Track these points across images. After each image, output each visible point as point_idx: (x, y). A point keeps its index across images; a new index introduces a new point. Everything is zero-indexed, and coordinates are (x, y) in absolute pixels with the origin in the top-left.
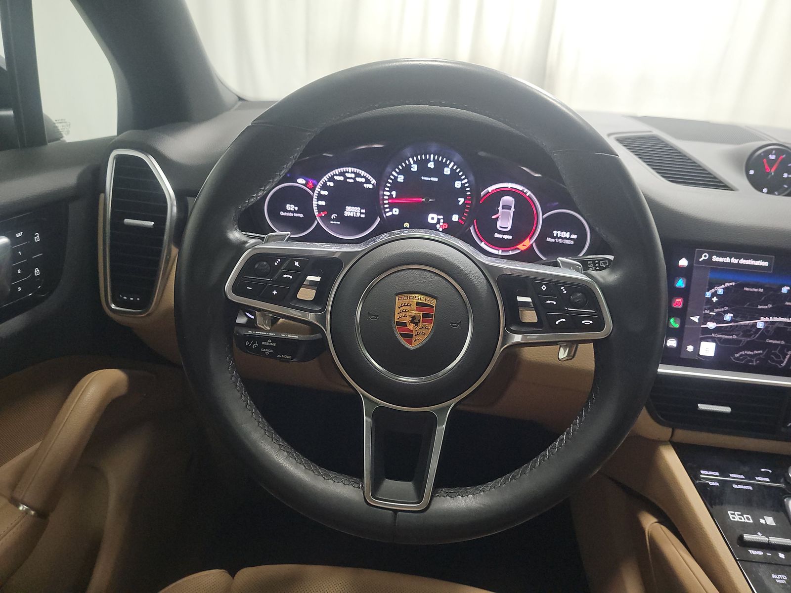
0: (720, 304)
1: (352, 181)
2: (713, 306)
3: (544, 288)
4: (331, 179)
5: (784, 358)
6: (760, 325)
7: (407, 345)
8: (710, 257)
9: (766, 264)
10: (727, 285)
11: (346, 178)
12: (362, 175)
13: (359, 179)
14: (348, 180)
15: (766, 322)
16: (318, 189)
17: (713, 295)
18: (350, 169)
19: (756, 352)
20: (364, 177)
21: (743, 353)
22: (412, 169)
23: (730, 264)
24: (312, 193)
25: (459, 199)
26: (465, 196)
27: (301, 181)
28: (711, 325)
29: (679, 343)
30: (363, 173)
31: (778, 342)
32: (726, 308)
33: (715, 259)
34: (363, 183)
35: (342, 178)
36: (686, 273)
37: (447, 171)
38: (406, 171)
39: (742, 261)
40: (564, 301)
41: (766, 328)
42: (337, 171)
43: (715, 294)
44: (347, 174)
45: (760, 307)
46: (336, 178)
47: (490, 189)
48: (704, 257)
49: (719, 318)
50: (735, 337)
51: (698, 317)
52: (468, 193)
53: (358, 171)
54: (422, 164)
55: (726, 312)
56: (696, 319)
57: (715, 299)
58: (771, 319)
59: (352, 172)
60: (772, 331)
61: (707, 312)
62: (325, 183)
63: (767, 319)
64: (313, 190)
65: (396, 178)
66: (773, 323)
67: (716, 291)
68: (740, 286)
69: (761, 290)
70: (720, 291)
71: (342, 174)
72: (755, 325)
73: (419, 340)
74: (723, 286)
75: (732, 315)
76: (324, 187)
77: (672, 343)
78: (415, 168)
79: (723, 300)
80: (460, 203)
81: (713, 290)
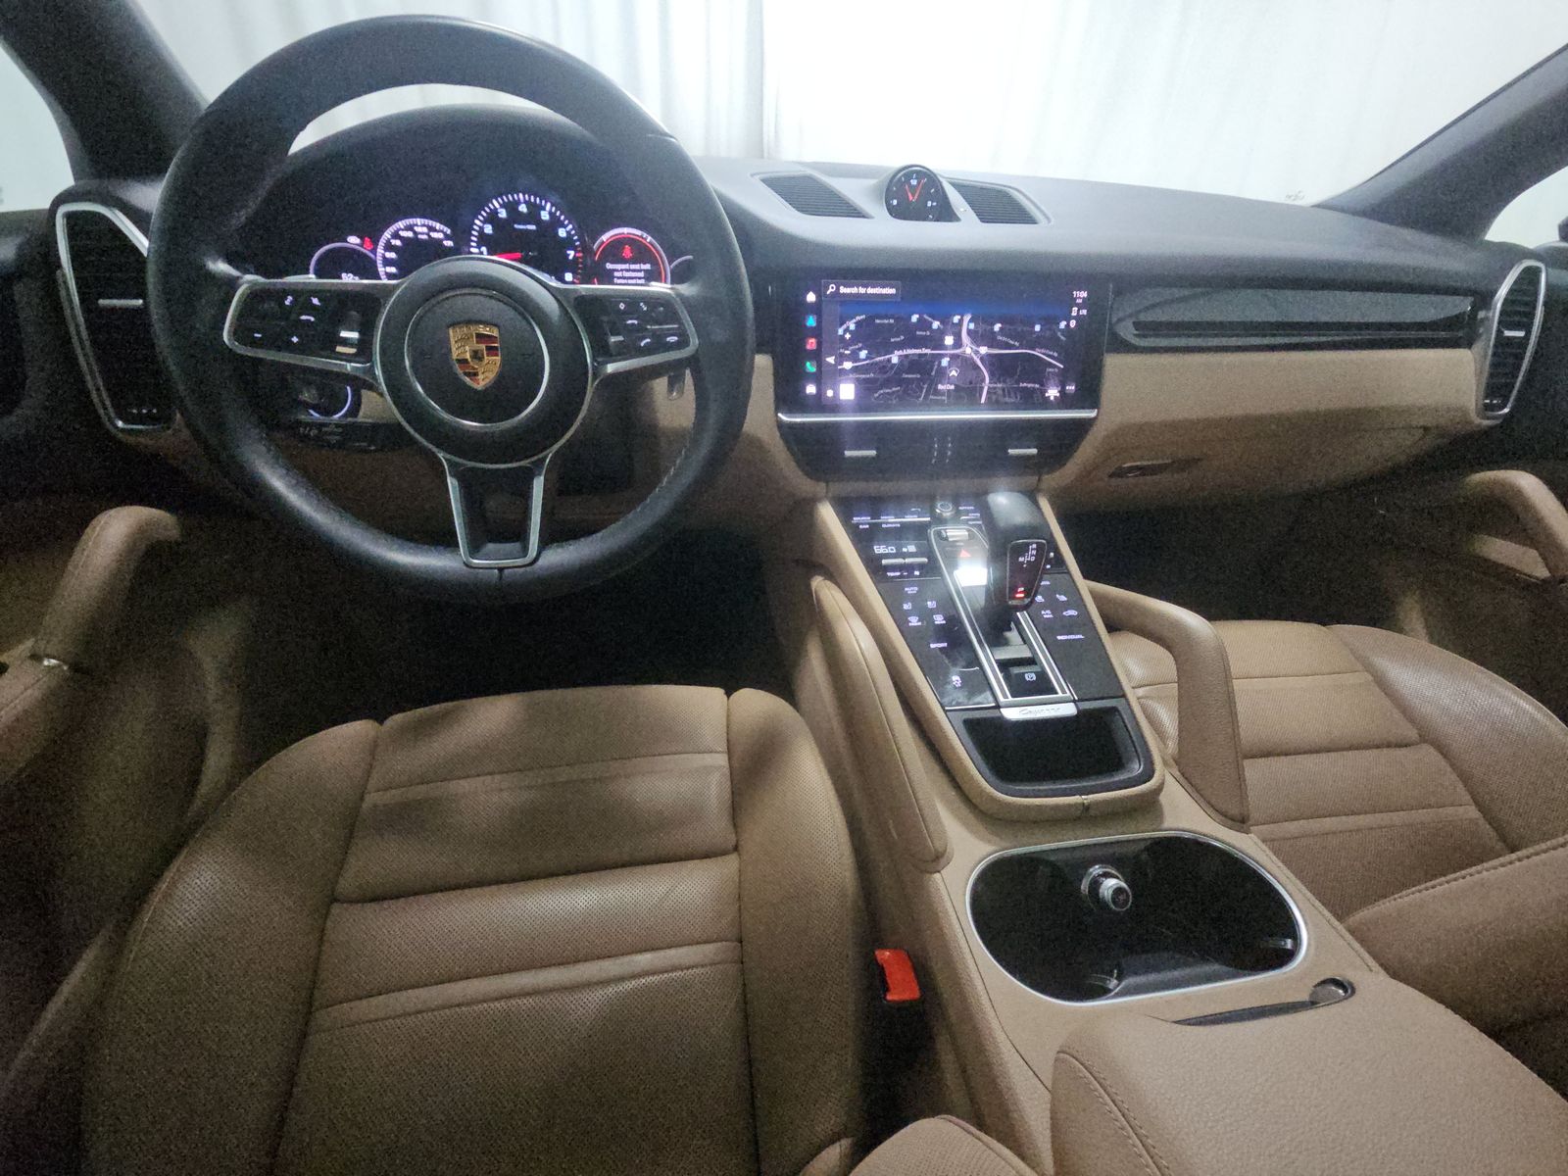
0: (853, 341)
1: (425, 237)
2: (846, 344)
3: (622, 306)
4: (396, 235)
5: (922, 392)
6: (895, 360)
7: (475, 386)
8: (838, 289)
9: (893, 291)
10: (858, 318)
11: (415, 233)
12: (437, 228)
13: (434, 235)
14: (420, 236)
15: (900, 356)
16: (380, 250)
17: (846, 331)
18: (419, 221)
19: (894, 389)
20: (442, 231)
21: (882, 392)
22: (500, 215)
23: (858, 295)
24: (372, 256)
25: (568, 252)
26: (574, 248)
27: (353, 240)
28: (848, 365)
29: (819, 389)
30: (438, 226)
31: (914, 376)
32: (860, 345)
33: (843, 290)
34: (441, 241)
35: (410, 234)
36: (816, 309)
37: (545, 216)
38: (492, 218)
39: (870, 291)
40: (645, 318)
41: (901, 362)
42: (401, 224)
43: (847, 330)
44: (416, 228)
45: (892, 340)
46: (403, 234)
47: (605, 238)
48: (831, 289)
49: (854, 357)
50: (872, 375)
51: (834, 357)
52: (577, 243)
53: (431, 223)
54: (511, 207)
55: (860, 349)
56: (831, 360)
57: (848, 336)
58: (905, 352)
59: (424, 225)
60: (906, 363)
61: (841, 351)
62: (388, 241)
63: (900, 353)
64: (374, 251)
65: (481, 228)
66: (907, 356)
67: (848, 327)
68: (870, 319)
69: (892, 321)
70: (852, 327)
71: (410, 228)
72: (889, 360)
73: (483, 380)
74: (854, 321)
75: (866, 352)
76: (389, 247)
77: (811, 389)
78: (503, 214)
79: (857, 337)
80: (571, 257)
81: (845, 326)
